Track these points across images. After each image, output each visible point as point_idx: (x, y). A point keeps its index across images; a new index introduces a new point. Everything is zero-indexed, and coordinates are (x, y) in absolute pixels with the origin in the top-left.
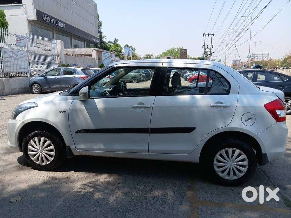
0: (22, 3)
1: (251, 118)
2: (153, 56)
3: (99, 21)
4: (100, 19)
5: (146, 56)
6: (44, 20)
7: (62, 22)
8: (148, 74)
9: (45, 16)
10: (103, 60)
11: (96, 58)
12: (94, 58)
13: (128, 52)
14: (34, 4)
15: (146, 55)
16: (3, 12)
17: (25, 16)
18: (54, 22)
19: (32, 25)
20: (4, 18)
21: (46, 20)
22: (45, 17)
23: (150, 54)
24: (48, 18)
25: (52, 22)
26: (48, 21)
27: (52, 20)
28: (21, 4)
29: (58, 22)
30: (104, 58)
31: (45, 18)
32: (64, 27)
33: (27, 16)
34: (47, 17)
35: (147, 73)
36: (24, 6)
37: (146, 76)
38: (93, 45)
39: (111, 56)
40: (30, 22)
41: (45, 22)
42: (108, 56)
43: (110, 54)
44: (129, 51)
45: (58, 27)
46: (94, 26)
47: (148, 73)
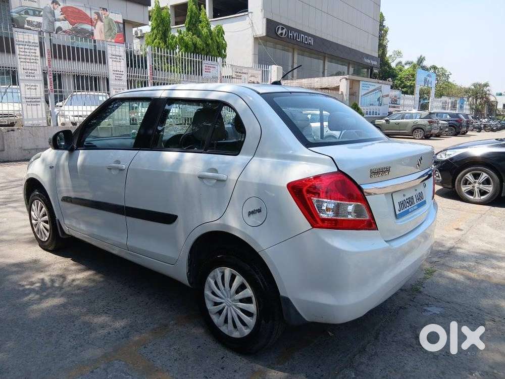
0: (247, 11)
1: (259, 211)
2: (488, 86)
3: (384, 26)
4: (385, 23)
5: (473, 87)
6: (277, 35)
7: (309, 35)
8: (456, 121)
9: (279, 27)
10: (360, 95)
11: (344, 94)
12: (342, 94)
13: (425, 80)
14: (263, 10)
15: (475, 85)
16: (221, 27)
17: (250, 30)
18: (295, 36)
19: (259, 44)
20: (222, 36)
21: (282, 34)
22: (280, 29)
23: (483, 83)
24: (284, 31)
25: (291, 36)
26: (283, 35)
27: (291, 33)
28: (246, 13)
29: (302, 35)
30: (362, 92)
31: (280, 32)
32: (312, 42)
33: (253, 30)
34: (283, 29)
35: (454, 119)
36: (250, 15)
37: (450, 126)
38: (366, 70)
39: (380, 89)
40: (256, 39)
41: (278, 37)
42: (372, 88)
43: (377, 85)
44: (428, 78)
45: (301, 44)
46: (371, 36)
47: (456, 119)
